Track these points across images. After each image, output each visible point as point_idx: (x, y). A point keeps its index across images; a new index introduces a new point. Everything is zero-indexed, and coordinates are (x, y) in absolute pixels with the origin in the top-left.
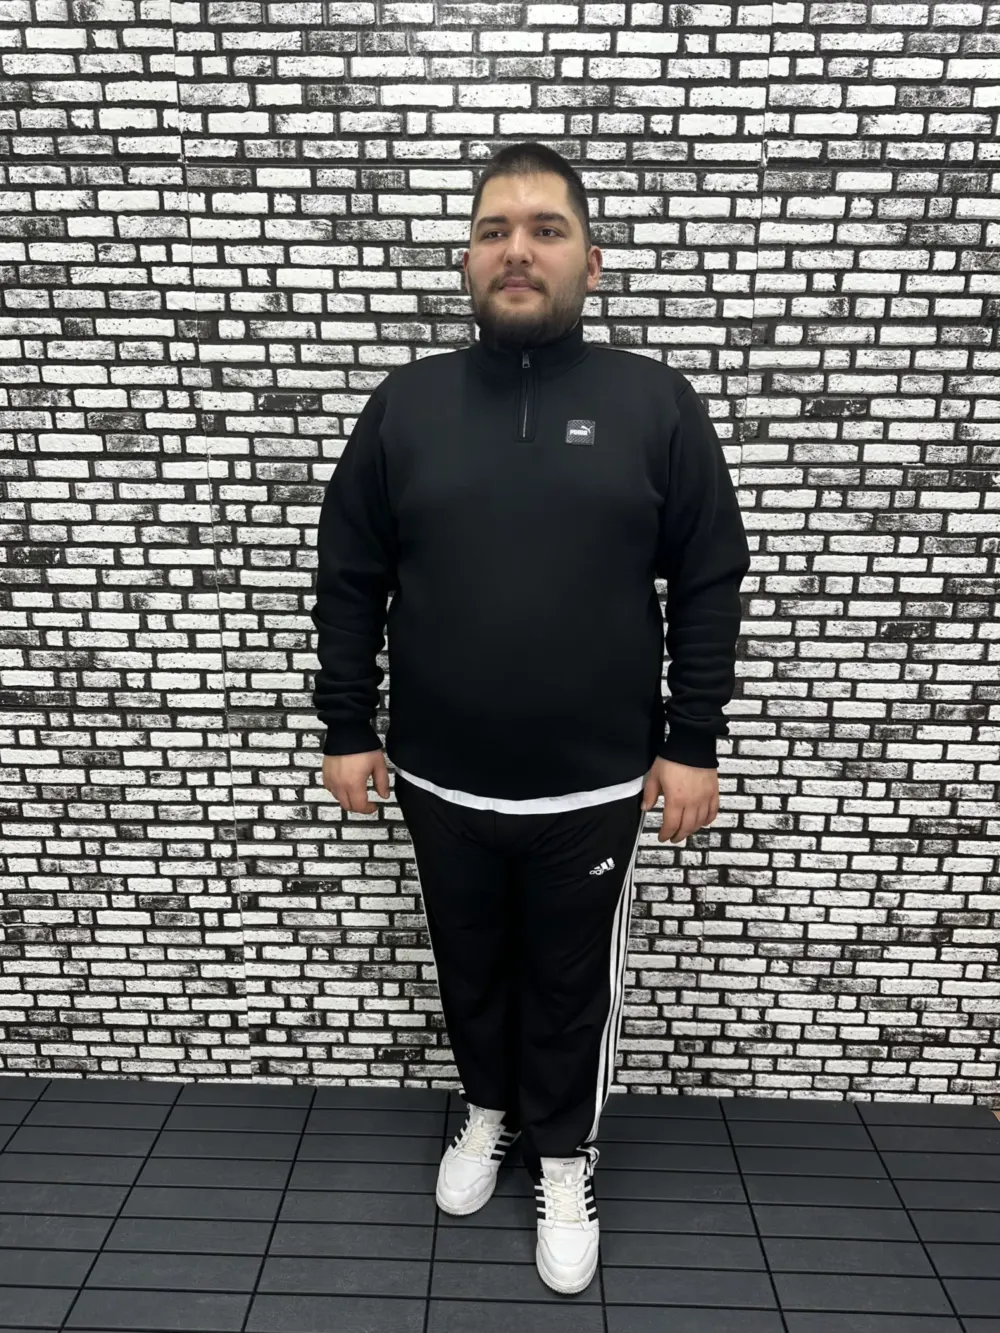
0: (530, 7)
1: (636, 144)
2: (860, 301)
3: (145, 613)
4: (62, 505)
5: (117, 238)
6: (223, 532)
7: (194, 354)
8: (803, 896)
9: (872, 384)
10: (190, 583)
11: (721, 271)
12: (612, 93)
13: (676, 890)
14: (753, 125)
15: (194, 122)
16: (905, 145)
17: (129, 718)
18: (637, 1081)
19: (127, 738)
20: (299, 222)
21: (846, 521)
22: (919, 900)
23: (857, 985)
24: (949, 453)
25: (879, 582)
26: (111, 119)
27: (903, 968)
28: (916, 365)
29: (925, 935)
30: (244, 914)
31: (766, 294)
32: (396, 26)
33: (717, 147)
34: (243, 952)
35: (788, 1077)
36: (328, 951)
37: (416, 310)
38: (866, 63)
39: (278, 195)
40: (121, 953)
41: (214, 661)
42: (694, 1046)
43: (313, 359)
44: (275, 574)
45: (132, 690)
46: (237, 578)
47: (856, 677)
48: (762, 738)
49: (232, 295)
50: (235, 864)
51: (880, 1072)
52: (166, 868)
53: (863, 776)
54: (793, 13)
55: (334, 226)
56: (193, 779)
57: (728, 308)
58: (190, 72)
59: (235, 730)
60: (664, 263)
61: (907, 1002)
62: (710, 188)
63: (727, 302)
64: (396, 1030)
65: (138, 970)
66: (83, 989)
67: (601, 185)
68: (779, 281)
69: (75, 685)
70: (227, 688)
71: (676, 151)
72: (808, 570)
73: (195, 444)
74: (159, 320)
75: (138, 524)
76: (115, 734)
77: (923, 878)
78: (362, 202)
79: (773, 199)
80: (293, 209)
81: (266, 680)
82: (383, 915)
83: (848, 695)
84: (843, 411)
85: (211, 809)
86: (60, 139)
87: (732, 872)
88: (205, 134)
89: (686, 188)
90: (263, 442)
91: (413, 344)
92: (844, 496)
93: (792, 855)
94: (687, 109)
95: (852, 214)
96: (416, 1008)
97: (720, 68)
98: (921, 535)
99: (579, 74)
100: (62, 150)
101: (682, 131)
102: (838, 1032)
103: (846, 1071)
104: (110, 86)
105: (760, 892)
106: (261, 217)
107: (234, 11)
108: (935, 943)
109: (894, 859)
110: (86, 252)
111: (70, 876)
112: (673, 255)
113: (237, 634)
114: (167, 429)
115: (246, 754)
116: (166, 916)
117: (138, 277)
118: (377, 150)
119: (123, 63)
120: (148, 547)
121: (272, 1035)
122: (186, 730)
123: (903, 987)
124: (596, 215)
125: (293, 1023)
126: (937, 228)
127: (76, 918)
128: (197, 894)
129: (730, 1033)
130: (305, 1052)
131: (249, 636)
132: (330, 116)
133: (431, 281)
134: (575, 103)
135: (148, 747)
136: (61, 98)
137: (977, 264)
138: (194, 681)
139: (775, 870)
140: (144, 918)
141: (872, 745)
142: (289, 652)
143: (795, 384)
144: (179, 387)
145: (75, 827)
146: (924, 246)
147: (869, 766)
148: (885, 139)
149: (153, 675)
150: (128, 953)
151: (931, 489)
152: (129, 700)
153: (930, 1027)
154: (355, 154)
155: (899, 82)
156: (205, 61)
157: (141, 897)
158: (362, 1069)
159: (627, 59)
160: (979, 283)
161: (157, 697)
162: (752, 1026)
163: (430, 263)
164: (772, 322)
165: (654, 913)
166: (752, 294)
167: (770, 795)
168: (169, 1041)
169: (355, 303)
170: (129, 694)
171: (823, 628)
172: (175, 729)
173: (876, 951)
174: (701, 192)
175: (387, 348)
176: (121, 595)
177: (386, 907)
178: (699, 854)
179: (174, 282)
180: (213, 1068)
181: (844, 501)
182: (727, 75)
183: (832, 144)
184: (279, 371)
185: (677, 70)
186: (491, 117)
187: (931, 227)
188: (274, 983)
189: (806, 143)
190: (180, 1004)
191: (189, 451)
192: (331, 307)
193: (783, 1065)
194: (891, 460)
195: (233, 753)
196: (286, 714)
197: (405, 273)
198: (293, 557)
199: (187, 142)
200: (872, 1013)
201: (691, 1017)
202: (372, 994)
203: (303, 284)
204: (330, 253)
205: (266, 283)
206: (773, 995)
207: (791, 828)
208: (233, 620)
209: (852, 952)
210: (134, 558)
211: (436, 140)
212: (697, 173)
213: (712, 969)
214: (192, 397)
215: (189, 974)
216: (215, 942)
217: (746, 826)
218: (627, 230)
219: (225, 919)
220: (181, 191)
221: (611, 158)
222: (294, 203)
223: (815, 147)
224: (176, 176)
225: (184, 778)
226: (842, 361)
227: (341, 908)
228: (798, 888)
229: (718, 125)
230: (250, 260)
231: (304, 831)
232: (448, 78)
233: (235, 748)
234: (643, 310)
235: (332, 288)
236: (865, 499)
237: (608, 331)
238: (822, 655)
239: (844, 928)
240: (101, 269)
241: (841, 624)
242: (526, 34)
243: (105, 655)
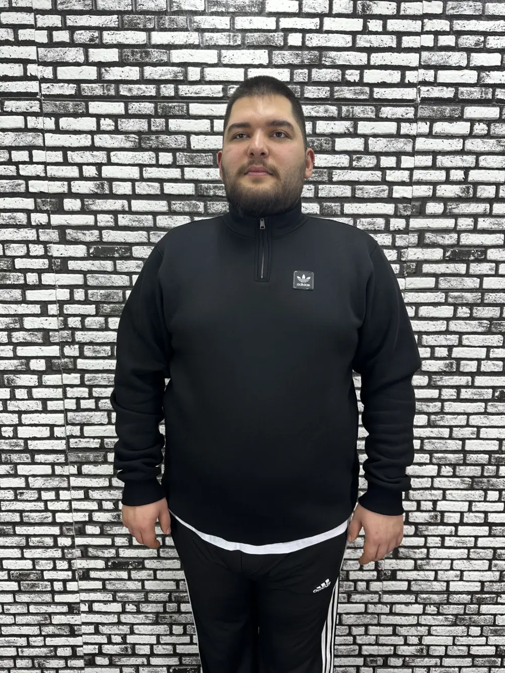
0: (267, 1)
1: (336, 88)
2: (480, 188)
3: (13, 388)
6: (66, 335)
7: (47, 221)
8: (446, 564)
9: (488, 240)
10: (44, 368)
11: (391, 169)
12: (321, 56)
14: (411, 77)
15: (48, 72)
17: (3, 456)
19: (2, 469)
20: (117, 136)
21: (473, 326)
23: (481, 619)
25: (494, 364)
30: (80, 582)
31: (420, 183)
32: (180, 12)
33: (388, 90)
34: (79, 607)
36: (136, 606)
37: (194, 193)
38: (482, 39)
41: (59, 419)
42: (377, 660)
43: (126, 224)
44: (101, 361)
45: (5, 438)
46: (75, 364)
47: (480, 425)
48: (422, 464)
49: (72, 183)
50: (74, 551)
52: (28, 553)
53: (484, 487)
54: (436, 7)
55: (140, 139)
56: (46, 495)
57: (397, 192)
58: (45, 40)
59: (73, 463)
60: (354, 163)
62: (384, 116)
63: (395, 188)
64: (181, 656)
65: (9, 620)
67: (314, 114)
68: (429, 174)
70: (67, 436)
71: (362, 93)
72: (449, 357)
73: (48, 279)
74: (24, 199)
75: (9, 330)
78: (158, 124)
79: (424, 123)
80: (113, 128)
81: (94, 431)
82: (172, 582)
83: (475, 436)
84: (470, 257)
85: (57, 515)
87: (401, 550)
88: (55, 80)
89: (368, 116)
90: (93, 277)
91: (191, 214)
92: (471, 310)
93: (439, 538)
94: (369, 67)
95: (474, 133)
97: (389, 41)
99: (300, 44)
101: (365, 80)
102: (469, 650)
105: (419, 562)
106: (92, 133)
107: (74, 2)
112: (360, 158)
113: (74, 401)
114: (29, 269)
115: (80, 479)
116: (28, 584)
117: (11, 170)
118: (168, 90)
119: (1, 34)
120: (16, 345)
121: (100, 660)
122: (41, 464)
124: (311, 132)
125: (113, 653)
128: (49, 570)
129: (400, 653)
130: (121, 671)
131: (82, 401)
132: (137, 68)
133: (204, 174)
134: (297, 62)
135: (16, 475)
138: (46, 432)
139: (428, 548)
140: (14, 586)
141: (490, 467)
142: (109, 412)
143: (439, 239)
144: (37, 242)
147: (488, 481)
148: (495, 86)
149: (19, 428)
150: (3, 609)
152: (4, 445)
154: (153, 93)
155: (503, 51)
156: (54, 33)
157: (13, 572)
159: (330, 35)
161: (21, 442)
162: (414, 647)
163: (203, 163)
164: (424, 200)
165: (351, 578)
166: (411, 183)
167: (425, 501)
169: (154, 189)
170: (3, 441)
171: (459, 393)
172: (33, 463)
173: (493, 598)
174: (378, 119)
175: (175, 217)
177: (174, 578)
179: (34, 175)
181: (471, 313)
182: (394, 46)
183: (461, 89)
184: (103, 231)
185: (362, 41)
186: (242, 70)
188: (100, 627)
189: (445, 88)
190: (38, 641)
192: (138, 191)
194: (500, 287)
195: (71, 478)
196: (107, 452)
197: (186, 169)
199: (42, 85)
200: (491, 638)
201: (374, 643)
202: (165, 633)
203: (119, 176)
204: (137, 156)
205: (95, 175)
206: (427, 628)
207: (439, 521)
208: (72, 392)
209: (478, 599)
210: (7, 352)
211: (206, 84)
212: (375, 106)
213: (388, 612)
214: (45, 248)
215: (44, 622)
216: (61, 601)
217: (410, 520)
218: (331, 142)
219: (68, 586)
220: (39, 116)
221: (320, 97)
222: (114, 124)
223: (450, 91)
224: (35, 106)
225: (40, 495)
226: (469, 225)
227: (144, 578)
228: (443, 559)
229: (389, 76)
230: (84, 160)
231: (119, 529)
232: (214, 45)
233: (73, 475)
234: (341, 193)
235: (138, 178)
236: (485, 312)
237: (319, 206)
238: (458, 411)
239: (472, 584)
241: (470, 391)
242: (265, 18)
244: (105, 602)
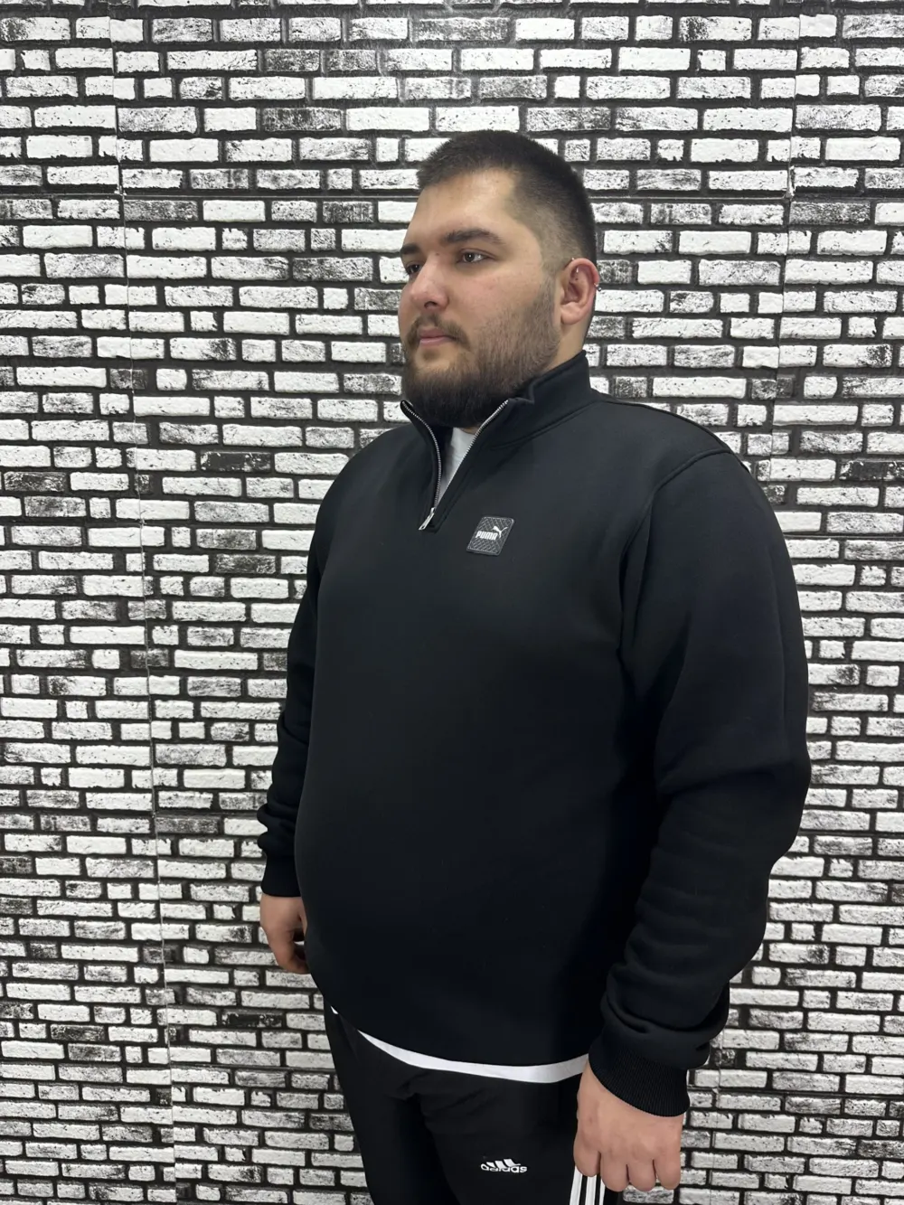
0: (518, 21)
1: (641, 172)
3: (63, 700)
5: (44, 278)
6: (156, 607)
7: (128, 407)
8: (839, 1042)
10: (116, 666)
11: (740, 315)
12: (613, 116)
14: (777, 150)
15: (134, 150)
17: (43, 819)
19: (40, 843)
20: (250, 259)
21: (890, 601)
26: (40, 147)
30: (172, 1049)
31: (793, 340)
32: (365, 43)
33: (736, 175)
34: (170, 1094)
36: (270, 1096)
37: (384, 360)
40: (29, 1091)
41: (141, 755)
43: (265, 413)
44: (216, 654)
45: (47, 788)
46: (171, 659)
49: (172, 341)
50: (162, 992)
52: (82, 994)
54: (823, 25)
55: (291, 265)
56: (115, 891)
58: (131, 95)
59: (163, 835)
60: (673, 306)
62: (728, 220)
63: (747, 349)
65: (46, 1111)
68: (810, 325)
70: (155, 787)
71: (688, 180)
72: (847, 658)
73: (127, 508)
74: (89, 369)
75: (59, 598)
76: (27, 837)
78: (323, 237)
79: (801, 234)
80: (244, 245)
81: (201, 777)
83: (894, 806)
84: (885, 475)
85: (135, 926)
87: (754, 1012)
88: (146, 163)
89: (699, 221)
90: (205, 506)
91: (380, 397)
92: (888, 572)
93: (826, 994)
94: (700, 133)
95: (894, 251)
97: (740, 87)
99: (576, 95)
101: (694, 158)
104: (40, 111)
105: (788, 1036)
106: (208, 254)
107: (180, 28)
110: (8, 293)
112: (683, 296)
113: (169, 724)
114: (95, 491)
115: (175, 864)
116: (81, 1050)
117: (67, 320)
118: (341, 179)
119: (55, 85)
120: (69, 624)
121: (204, 1192)
122: (108, 834)
125: (228, 1180)
128: (118, 1025)
131: (182, 726)
132: (289, 142)
134: (570, 126)
135: (64, 854)
138: (117, 778)
139: (806, 1011)
140: (56, 1051)
142: (229, 745)
143: (829, 443)
144: (110, 443)
149: (71, 770)
150: (37, 1091)
152: (42, 799)
154: (316, 185)
156: (147, 82)
157: (53, 1026)
159: (630, 77)
161: (75, 796)
162: (777, 1196)
164: (801, 372)
166: (777, 341)
167: (801, 922)
168: (82, 1195)
169: (315, 351)
170: (43, 792)
172: (95, 832)
174: (717, 226)
175: (350, 401)
179: (106, 327)
181: (888, 579)
182: (747, 95)
183: (870, 171)
184: (225, 426)
185: (689, 88)
188: (206, 1131)
189: (840, 170)
190: (96, 1152)
191: (118, 516)
192: (286, 355)
195: (161, 862)
196: (223, 817)
197: (371, 318)
198: (237, 635)
199: (124, 172)
201: (703, 1183)
202: (322, 1148)
203: (253, 329)
204: (285, 295)
205: (211, 328)
206: (803, 1160)
207: (826, 962)
208: (165, 708)
209: (899, 1110)
210: (53, 636)
211: (408, 168)
212: (712, 203)
213: (730, 1126)
214: (124, 455)
215: (107, 1118)
216: (138, 1081)
217: (771, 958)
218: (630, 268)
219: (150, 1054)
220: (117, 226)
221: (611, 187)
222: (246, 238)
223: (850, 175)
224: (111, 209)
225: (105, 890)
226: (884, 417)
227: (286, 1046)
228: (833, 1033)
229: (736, 150)
230: (195, 303)
231: (242, 955)
232: (423, 100)
233: (163, 857)
234: (648, 358)
235: (288, 333)
237: (607, 383)
238: (862, 758)
239: (889, 1080)
240: (25, 312)
241: (886, 721)
242: (513, 51)
243: (17, 747)
244: (215, 1087)
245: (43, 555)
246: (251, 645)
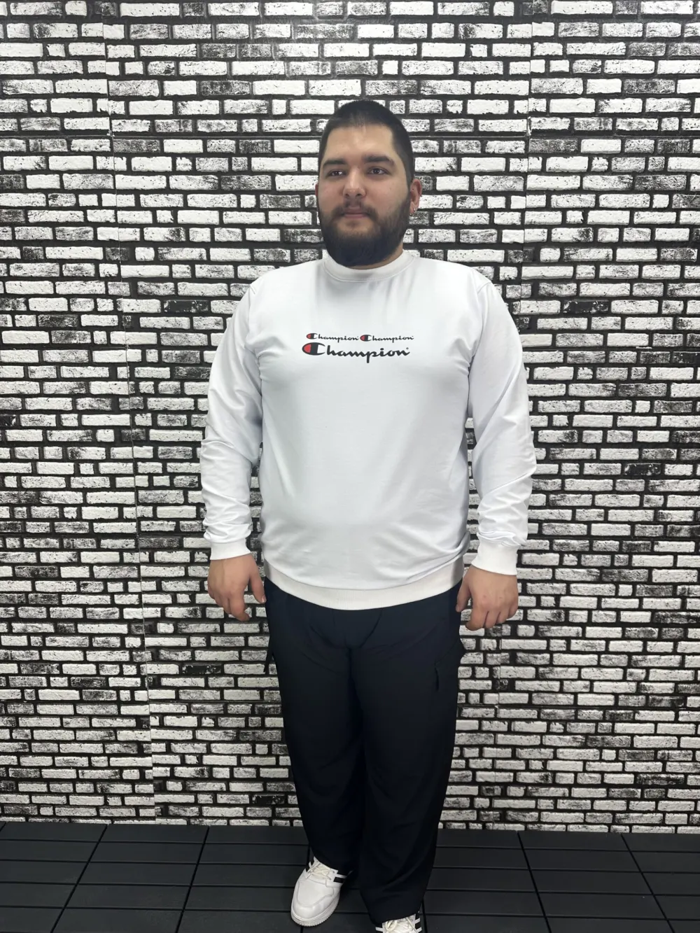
0: (359, 26)
1: (437, 121)
2: (601, 231)
3: (78, 462)
4: (18, 382)
5: (62, 190)
6: (137, 401)
7: (117, 272)
8: (573, 673)
9: (612, 290)
10: (112, 440)
11: (500, 210)
12: (419, 85)
13: (478, 669)
14: (520, 106)
15: (119, 107)
16: (629, 120)
17: (65, 541)
18: (451, 818)
19: (63, 557)
20: (194, 177)
21: (596, 389)
22: (660, 675)
23: (615, 740)
24: (669, 339)
25: (622, 434)
26: (59, 106)
27: (650, 727)
28: (643, 276)
29: (666, 701)
30: (150, 691)
31: (533, 226)
32: (264, 40)
33: (495, 122)
34: (149, 721)
35: (565, 814)
36: (214, 720)
37: (279, 240)
38: (599, 63)
39: (179, 158)
40: (56, 722)
41: (129, 497)
42: (493, 790)
43: (204, 275)
44: (175, 432)
45: (67, 520)
46: (147, 435)
47: (608, 505)
48: (539, 552)
49: (145, 229)
50: (143, 653)
51: (635, 809)
52: (92, 656)
53: (615, 580)
54: (546, 29)
55: (220, 180)
56: (113, 587)
57: (507, 237)
58: (117, 73)
59: (144, 549)
60: (458, 204)
61: (654, 754)
62: (491, 151)
63: (505, 232)
64: (266, 781)
65: (69, 735)
66: (27, 750)
68: (543, 216)
69: (25, 517)
70: (138, 518)
71: (466, 126)
72: (569, 425)
73: (117, 337)
74: (92, 248)
75: (74, 396)
76: (55, 553)
77: (663, 657)
78: (240, 162)
79: (536, 159)
80: (190, 168)
81: (168, 512)
82: (256, 691)
83: (602, 519)
84: (591, 309)
85: (126, 610)
86: (22, 120)
88: (127, 116)
89: (473, 152)
90: (167, 335)
92: (594, 371)
93: (564, 641)
94: (473, 96)
95: (593, 169)
96: (281, 763)
97: (496, 68)
98: (652, 399)
99: (396, 73)
100: (24, 127)
101: (469, 112)
102: (603, 778)
103: (610, 809)
104: (59, 83)
105: (541, 669)
106: (167, 174)
107: (148, 31)
108: (674, 707)
109: (641, 643)
110: (39, 199)
111: (19, 663)
112: (465, 198)
113: (146, 477)
114: (97, 326)
115: (152, 568)
116: (91, 693)
117: (78, 216)
118: (251, 126)
119: (69, 67)
120: (81, 413)
121: (172, 785)
122: (108, 550)
123: (651, 742)
125: (188, 776)
126: (654, 178)
127: (23, 695)
128: (115, 676)
129: (520, 780)
130: (196, 799)
131: (154, 477)
132: (217, 102)
133: (290, 218)
134: (393, 92)
135: (79, 564)
136: (23, 92)
137: (684, 203)
139: (552, 653)
140: (74, 695)
141: (621, 556)
142: (185, 490)
143: (556, 290)
144: (106, 296)
145: (23, 625)
146: (645, 191)
147: (620, 572)
148: (615, 116)
149: (83, 508)
150: (62, 722)
151: (658, 365)
152: (65, 528)
153: (672, 773)
154: (235, 129)
155: (624, 76)
156: (127, 64)
157: (73, 678)
158: (239, 811)
159: (429, 62)
160: (686, 217)
161: (86, 525)
162: (537, 774)
163: (289, 206)
164: (538, 246)
166: (523, 226)
167: (546, 595)
168: (92, 790)
169: (234, 235)
170: (65, 523)
172: (99, 549)
173: (630, 714)
174: (484, 154)
175: (258, 267)
176: (60, 449)
177: (257, 685)
178: (494, 641)
179: (103, 221)
180: (125, 812)
181: (594, 375)
182: (501, 72)
183: (577, 120)
184: (179, 284)
185: (465, 69)
186: (332, 102)
187: (650, 177)
188: (173, 744)
189: (559, 119)
190: (101, 761)
191: (112, 342)
192: (217, 237)
193: (562, 804)
194: (627, 344)
195: (142, 567)
196: (183, 537)
197: (271, 213)
198: (189, 419)
199: (114, 121)
200: (628, 763)
201: (490, 768)
202: (247, 753)
203: (196, 221)
204: (216, 199)
205: (170, 221)
206: (552, 750)
207: (563, 620)
208: (144, 467)
209: (611, 715)
210: (71, 421)
211: (293, 119)
212: (481, 140)
213: (506, 730)
214: (115, 303)
215: (108, 738)
216: (128, 713)
217: (529, 619)
218: (431, 181)
219: (136, 695)
220: (109, 156)
221: (419, 130)
222: (191, 163)
223: (565, 122)
224: (105, 145)
225: (106, 587)
227: (223, 686)
228: (569, 666)
229: (495, 107)
230: (159, 204)
231: (195, 627)
232: (301, 75)
233: (144, 563)
234: (443, 238)
235: (218, 223)
236: (610, 373)
238: (582, 488)
239: (604, 696)
240: (50, 212)
241: (595, 465)
242: (357, 45)
243: (49, 494)
244: (179, 715)
245: (64, 368)
246: (198, 425)
